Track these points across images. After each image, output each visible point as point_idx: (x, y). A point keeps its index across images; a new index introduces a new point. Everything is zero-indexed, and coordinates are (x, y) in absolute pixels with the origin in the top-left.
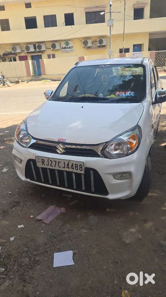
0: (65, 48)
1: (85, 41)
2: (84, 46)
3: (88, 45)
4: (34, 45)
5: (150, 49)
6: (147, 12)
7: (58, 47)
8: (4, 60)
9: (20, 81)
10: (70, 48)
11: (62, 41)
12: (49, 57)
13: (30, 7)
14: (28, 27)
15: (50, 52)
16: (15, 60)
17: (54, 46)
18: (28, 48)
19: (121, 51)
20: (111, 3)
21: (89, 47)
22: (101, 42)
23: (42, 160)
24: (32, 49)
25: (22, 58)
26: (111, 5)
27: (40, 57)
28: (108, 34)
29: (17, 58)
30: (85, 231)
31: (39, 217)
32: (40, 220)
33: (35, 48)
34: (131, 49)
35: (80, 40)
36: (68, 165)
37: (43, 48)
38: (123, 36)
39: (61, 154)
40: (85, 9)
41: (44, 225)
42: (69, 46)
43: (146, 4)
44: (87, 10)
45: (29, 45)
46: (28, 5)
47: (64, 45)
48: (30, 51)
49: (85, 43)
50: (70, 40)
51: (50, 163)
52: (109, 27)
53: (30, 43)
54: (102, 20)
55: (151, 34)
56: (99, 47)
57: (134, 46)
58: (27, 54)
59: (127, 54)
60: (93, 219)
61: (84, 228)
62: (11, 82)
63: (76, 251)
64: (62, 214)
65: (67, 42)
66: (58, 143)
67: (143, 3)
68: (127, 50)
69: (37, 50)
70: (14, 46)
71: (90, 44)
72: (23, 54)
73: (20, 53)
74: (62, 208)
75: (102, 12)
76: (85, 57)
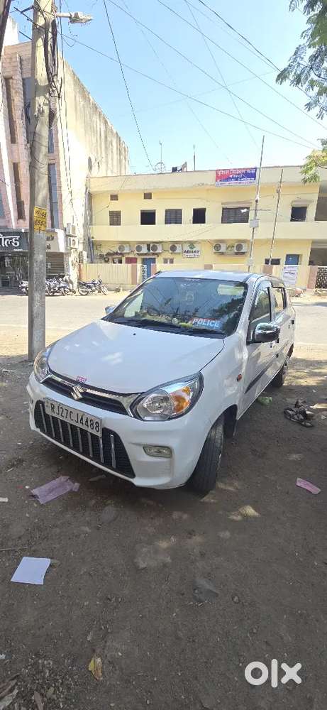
0: (188, 252)
1: (217, 246)
2: (214, 251)
3: (221, 251)
4: (148, 246)
5: (311, 263)
6: (311, 212)
7: (179, 249)
8: (107, 262)
9: (121, 289)
10: (195, 252)
11: (185, 242)
12: (165, 261)
13: (150, 198)
14: (143, 222)
15: (168, 255)
16: (120, 262)
17: (173, 248)
18: (139, 248)
19: (267, 261)
20: (258, 198)
21: (222, 253)
22: (239, 247)
23: (52, 404)
24: (144, 250)
25: (130, 261)
26: (257, 201)
27: (154, 261)
28: (250, 238)
29: (124, 260)
30: (87, 529)
31: (35, 492)
32: (34, 496)
33: (149, 249)
34: (283, 261)
35: (211, 244)
36: (82, 419)
37: (159, 250)
38: (272, 242)
39: (77, 400)
40: (222, 204)
41: (35, 505)
42: (194, 249)
43: (311, 201)
44: (225, 206)
45: (142, 245)
46: (148, 196)
47: (187, 248)
48: (141, 252)
49: (217, 247)
50: (195, 242)
51: (61, 410)
52: (252, 228)
53: (143, 243)
54: (244, 219)
55: (314, 242)
56: (237, 254)
57: (288, 256)
58: (137, 256)
59: (275, 266)
60: (110, 512)
61: (88, 524)
62: (109, 290)
63: (55, 561)
64: (71, 492)
65: (192, 244)
66: (76, 382)
67: (306, 201)
68: (277, 262)
69: (151, 251)
70: (122, 244)
71: (223, 249)
72: (131, 256)
73: (128, 253)
74: (76, 484)
75: (243, 208)
76: (213, 265)
